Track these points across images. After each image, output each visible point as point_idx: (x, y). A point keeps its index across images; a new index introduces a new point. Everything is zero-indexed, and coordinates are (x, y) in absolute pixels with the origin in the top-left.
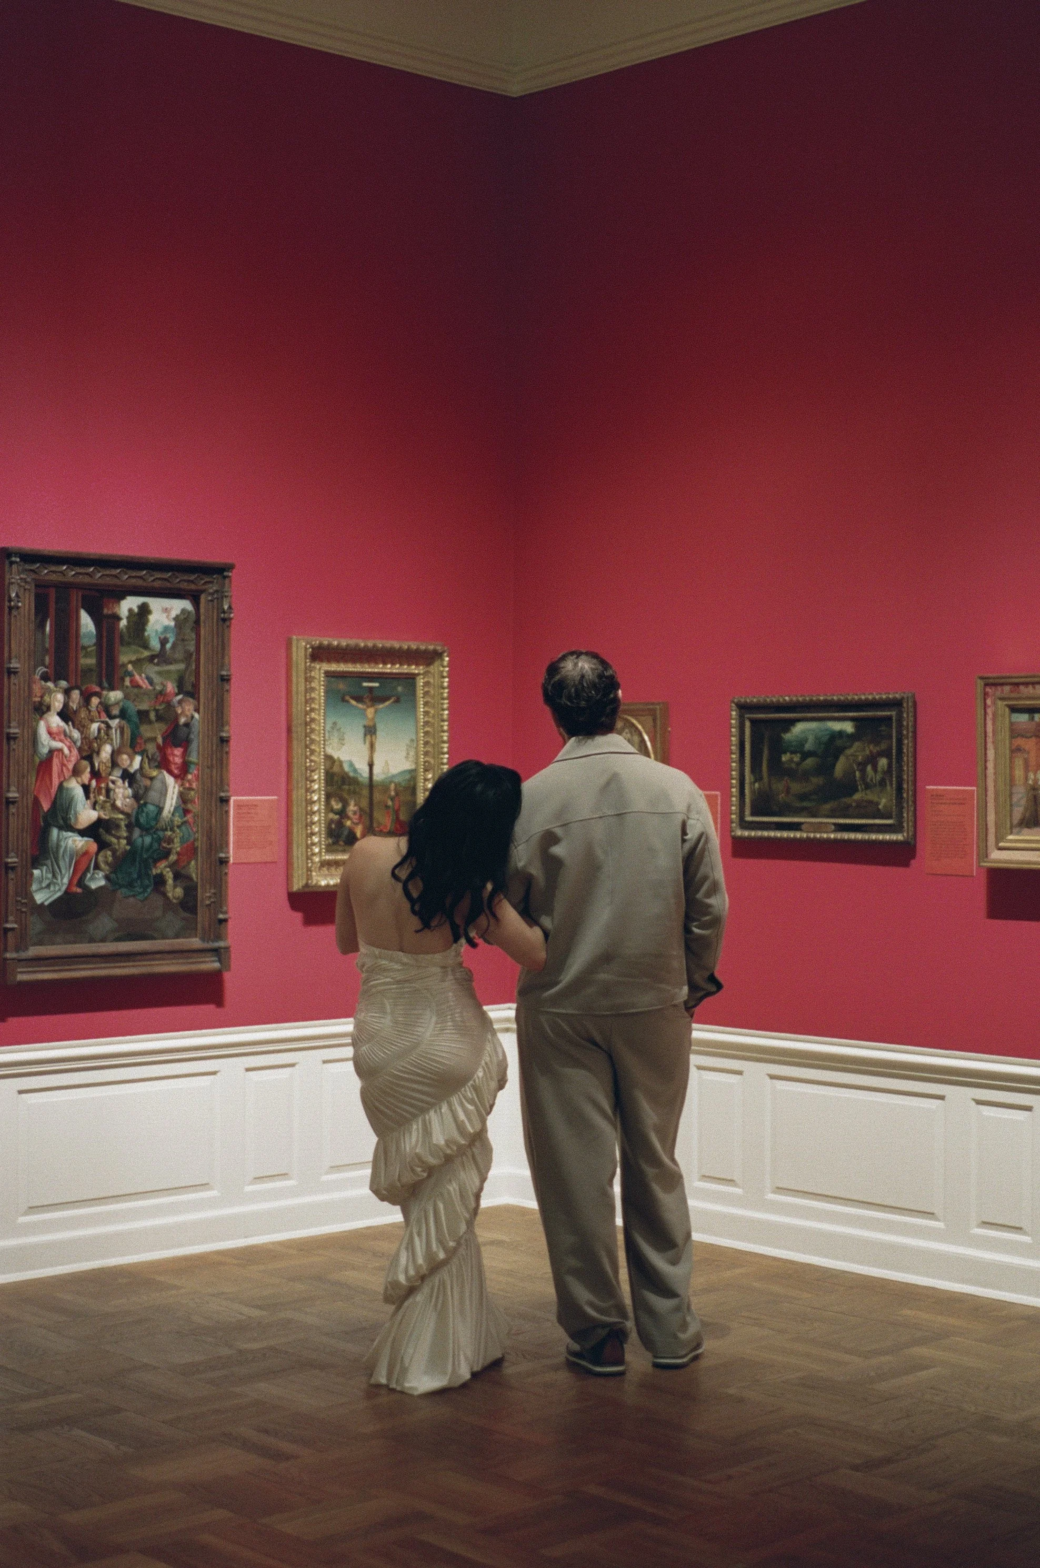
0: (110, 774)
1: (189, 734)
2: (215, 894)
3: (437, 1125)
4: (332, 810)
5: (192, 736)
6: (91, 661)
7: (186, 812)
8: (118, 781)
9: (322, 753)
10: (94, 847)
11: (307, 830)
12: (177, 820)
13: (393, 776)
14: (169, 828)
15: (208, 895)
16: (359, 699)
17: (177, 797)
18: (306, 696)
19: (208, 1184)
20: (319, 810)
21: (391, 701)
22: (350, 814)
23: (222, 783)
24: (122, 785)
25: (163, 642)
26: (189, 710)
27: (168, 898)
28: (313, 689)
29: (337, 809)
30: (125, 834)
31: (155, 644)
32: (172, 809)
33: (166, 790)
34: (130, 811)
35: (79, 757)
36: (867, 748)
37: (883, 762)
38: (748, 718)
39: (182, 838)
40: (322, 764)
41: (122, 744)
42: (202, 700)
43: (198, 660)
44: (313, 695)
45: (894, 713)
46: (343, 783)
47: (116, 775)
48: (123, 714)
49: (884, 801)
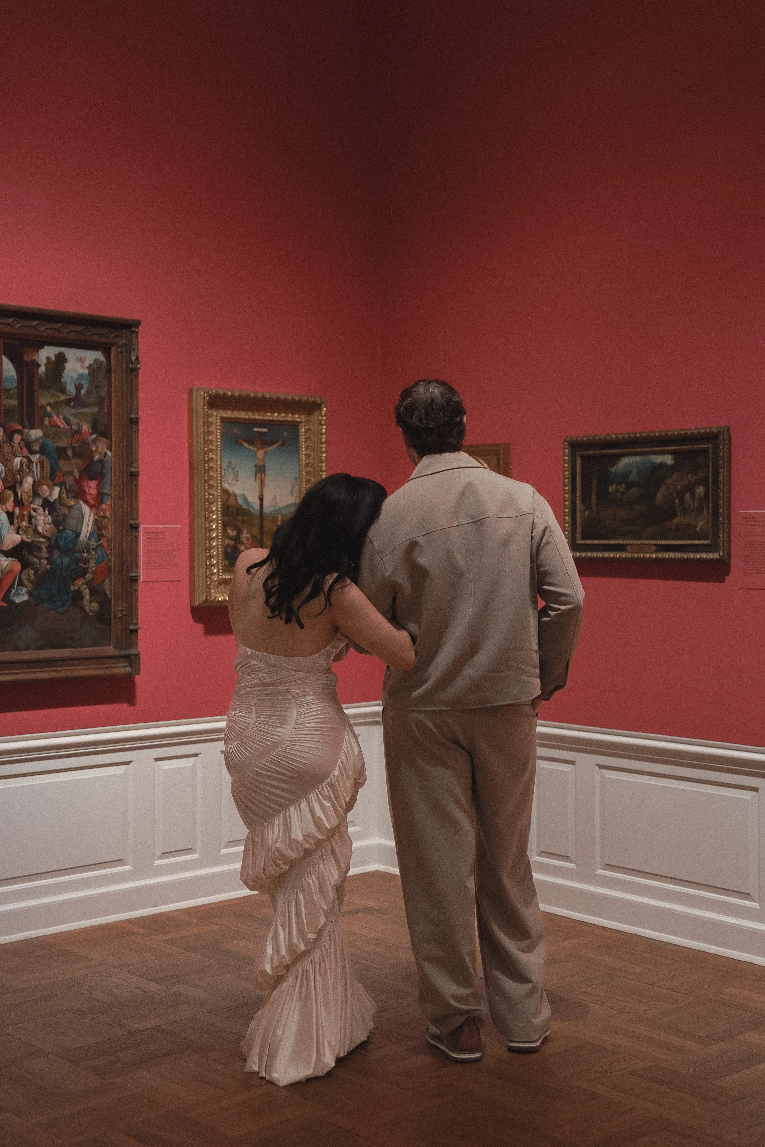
0: (32, 503)
1: (102, 470)
2: (126, 607)
3: (296, 820)
4: (228, 537)
5: (105, 471)
6: (14, 402)
7: (100, 537)
8: (38, 509)
9: (219, 488)
10: (18, 566)
11: (206, 553)
12: (93, 544)
13: (280, 509)
14: (85, 550)
15: (120, 608)
16: (251, 442)
17: (93, 525)
18: (204, 438)
19: (122, 860)
20: (217, 536)
21: (279, 444)
22: (244, 540)
23: (133, 512)
24: (43, 513)
25: (79, 388)
26: (102, 448)
27: (85, 611)
28: (211, 433)
29: (233, 536)
30: (46, 556)
31: (71, 389)
32: (88, 535)
33: (83, 518)
34: (50, 536)
35: (3, 487)
36: (685, 478)
37: (700, 490)
38: (579, 455)
39: (97, 559)
40: (219, 497)
41: (42, 477)
42: (113, 440)
43: (110, 405)
44: (211, 438)
45: (711, 446)
46: (238, 514)
47: (37, 503)
48: (43, 450)
49: (701, 524)
